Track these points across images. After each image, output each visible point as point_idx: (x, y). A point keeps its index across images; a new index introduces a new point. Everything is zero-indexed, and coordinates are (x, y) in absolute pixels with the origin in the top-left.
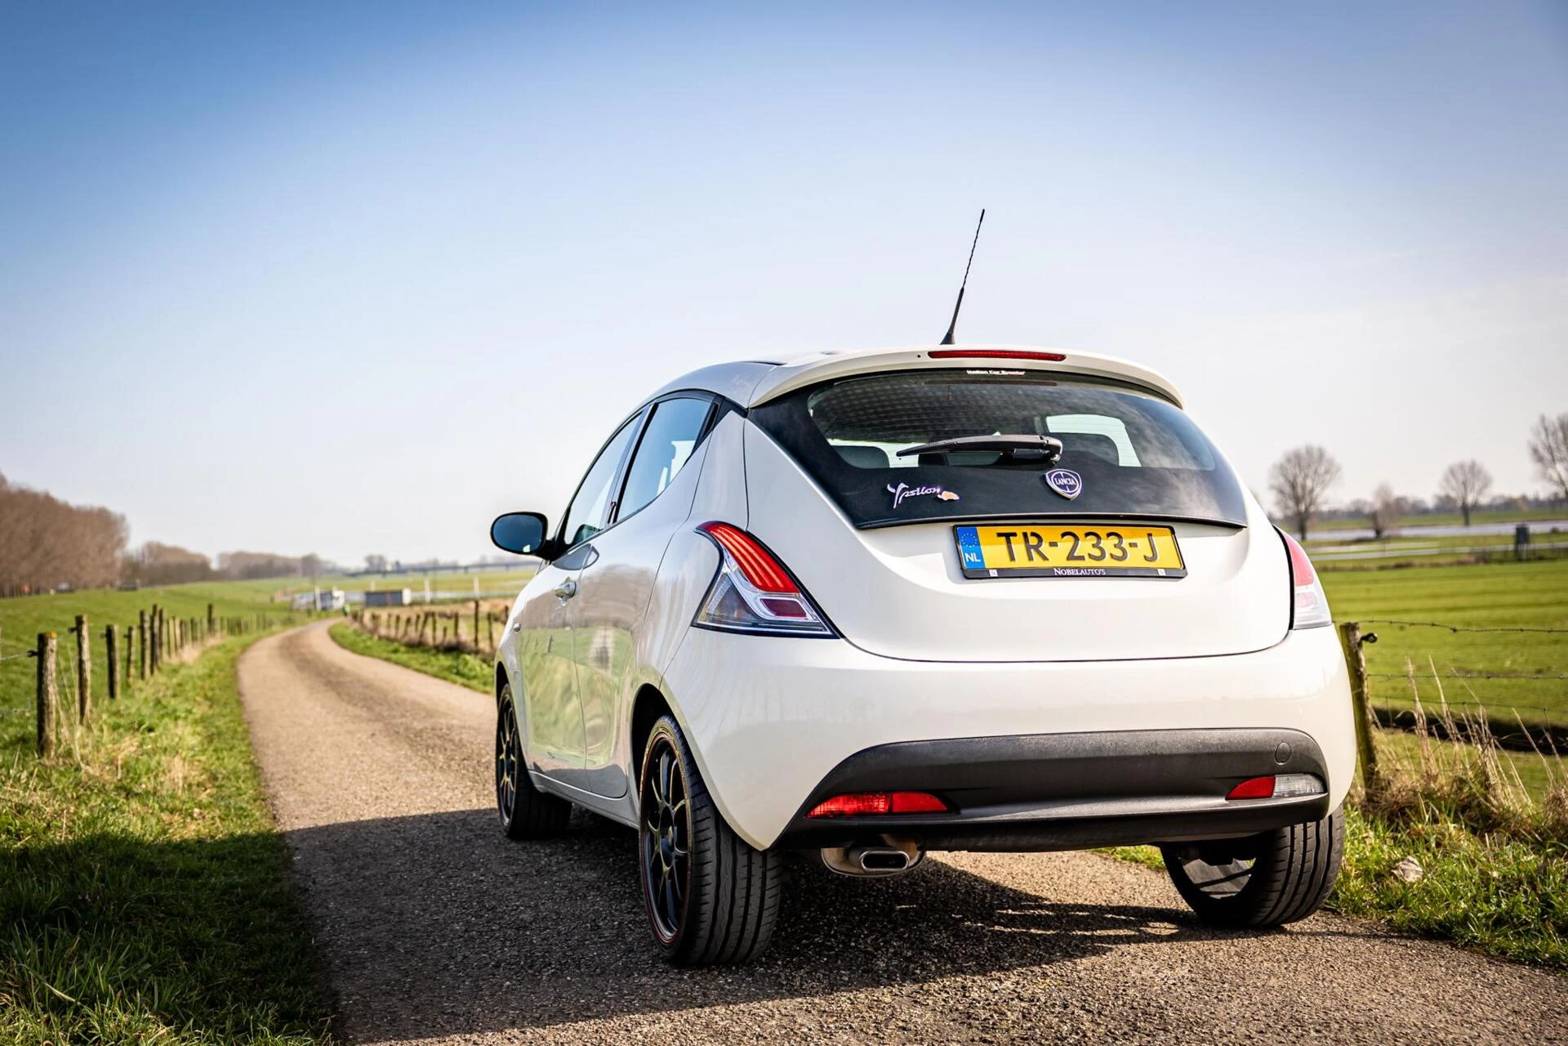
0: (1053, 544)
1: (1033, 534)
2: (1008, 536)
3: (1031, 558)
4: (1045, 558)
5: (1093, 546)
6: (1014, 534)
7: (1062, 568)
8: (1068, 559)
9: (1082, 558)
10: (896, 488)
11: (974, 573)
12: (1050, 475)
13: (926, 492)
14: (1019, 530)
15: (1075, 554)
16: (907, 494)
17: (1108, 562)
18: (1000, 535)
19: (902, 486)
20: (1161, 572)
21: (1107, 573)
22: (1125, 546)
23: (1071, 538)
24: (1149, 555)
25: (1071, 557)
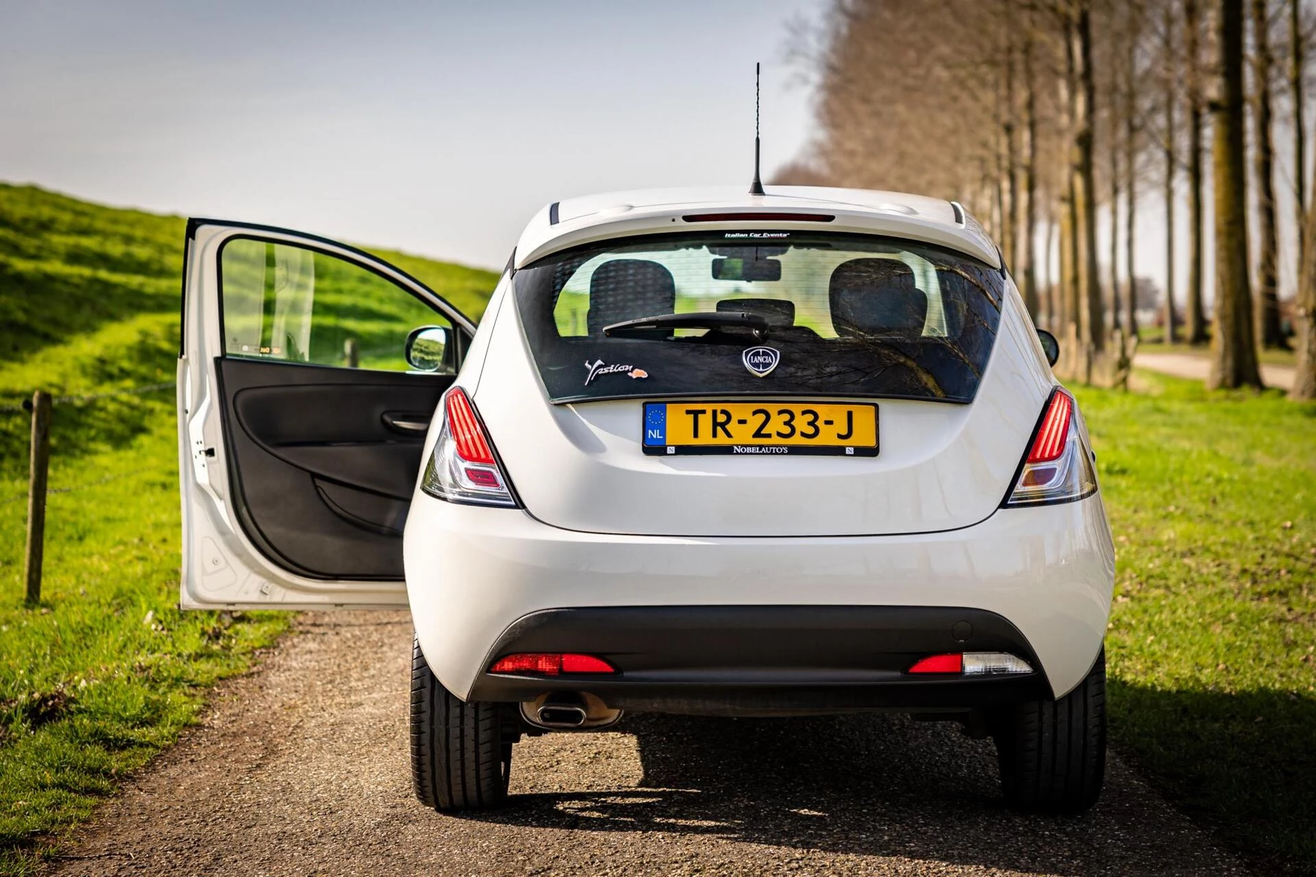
0: (742, 422)
1: (723, 412)
2: (696, 413)
3: (715, 435)
4: (729, 435)
5: (785, 423)
6: (704, 412)
7: (742, 446)
8: (755, 436)
9: (769, 436)
10: (592, 365)
11: (653, 449)
12: (747, 354)
13: (619, 369)
14: (709, 408)
15: (762, 432)
16: (601, 371)
17: (797, 440)
18: (688, 412)
19: (599, 362)
20: (850, 451)
21: (795, 450)
22: (820, 423)
23: (762, 417)
24: (844, 432)
25: (758, 434)
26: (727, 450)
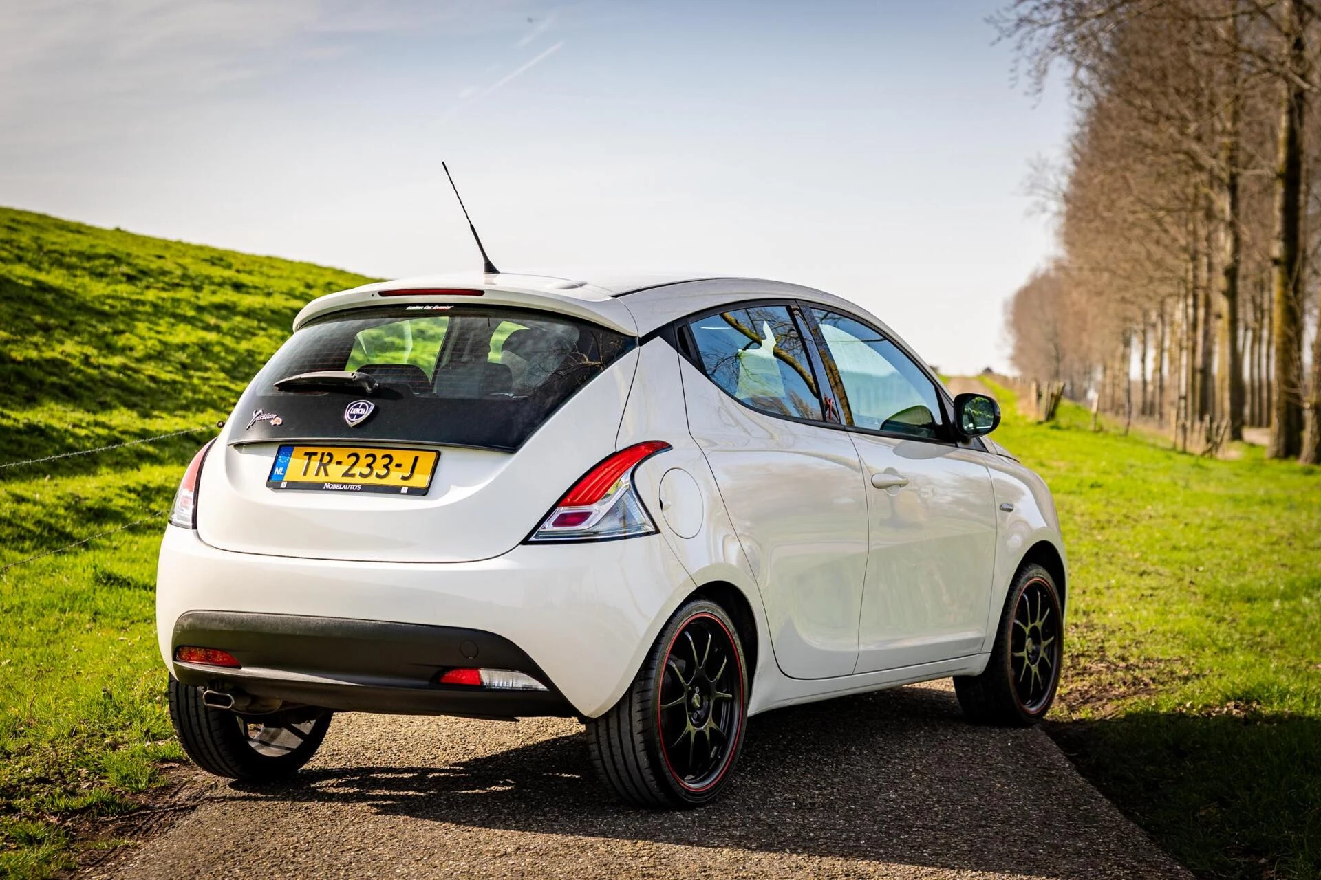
0: (339, 463)
1: (328, 454)
2: (311, 455)
3: (318, 474)
4: (326, 474)
5: (368, 466)
6: (315, 454)
7: (331, 483)
8: (343, 475)
9: (353, 475)
10: (256, 413)
11: (274, 483)
12: (350, 406)
13: (268, 417)
14: (320, 451)
15: (351, 472)
16: (260, 418)
17: (373, 480)
18: (306, 454)
19: (259, 412)
20: (404, 490)
21: (367, 489)
22: (392, 466)
23: (354, 459)
24: (407, 475)
25: (346, 474)
26: (318, 487)
